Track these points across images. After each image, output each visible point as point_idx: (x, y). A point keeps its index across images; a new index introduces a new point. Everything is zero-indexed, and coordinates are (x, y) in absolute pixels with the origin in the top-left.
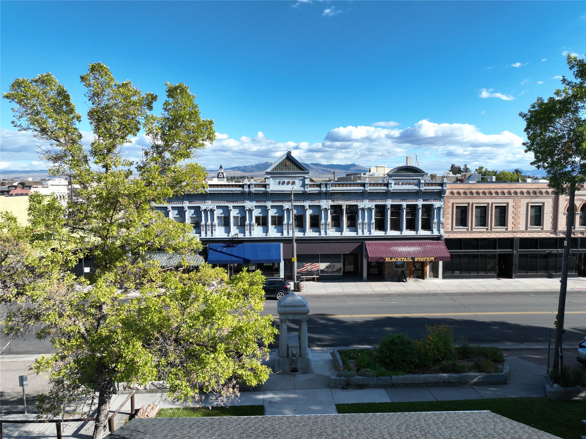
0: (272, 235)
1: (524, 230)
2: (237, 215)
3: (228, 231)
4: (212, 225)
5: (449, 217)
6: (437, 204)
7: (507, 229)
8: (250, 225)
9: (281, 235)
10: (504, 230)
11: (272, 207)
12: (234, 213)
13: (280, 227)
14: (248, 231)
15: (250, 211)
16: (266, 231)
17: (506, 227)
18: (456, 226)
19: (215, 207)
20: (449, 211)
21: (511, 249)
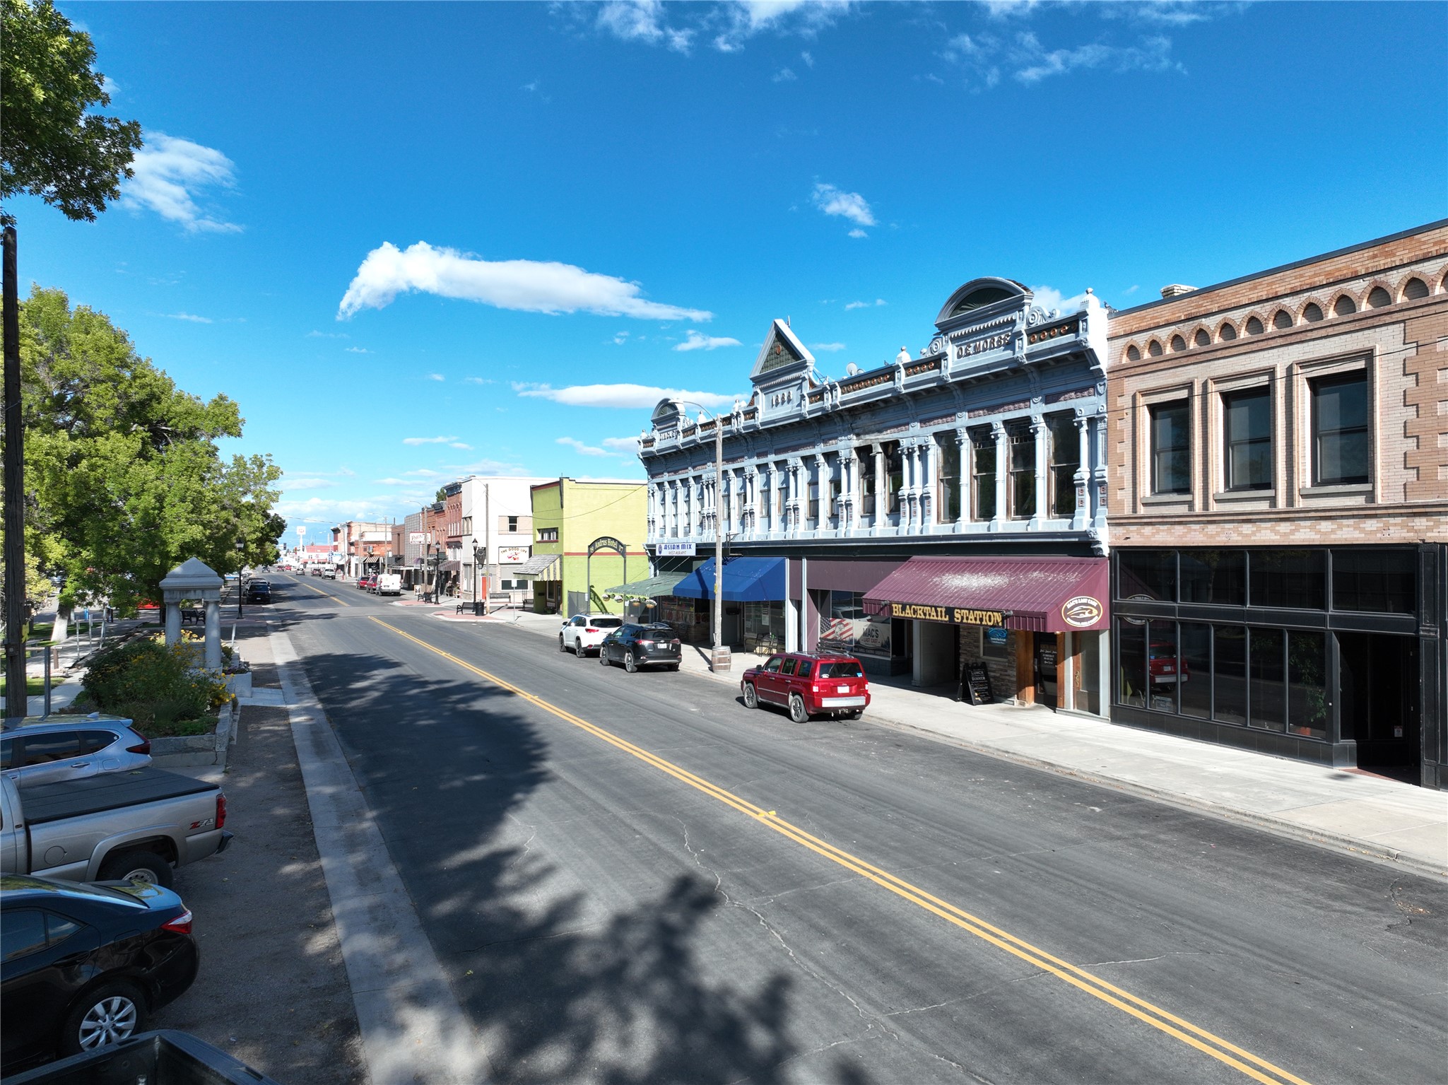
0: (774, 535)
4: (712, 516)
5: (1123, 456)
6: (1084, 406)
8: (750, 513)
10: (1360, 500)
11: (779, 465)
14: (748, 528)
15: (750, 478)
16: (770, 527)
17: (1370, 487)
18: (1154, 492)
20: (1122, 431)
21: (1408, 611)
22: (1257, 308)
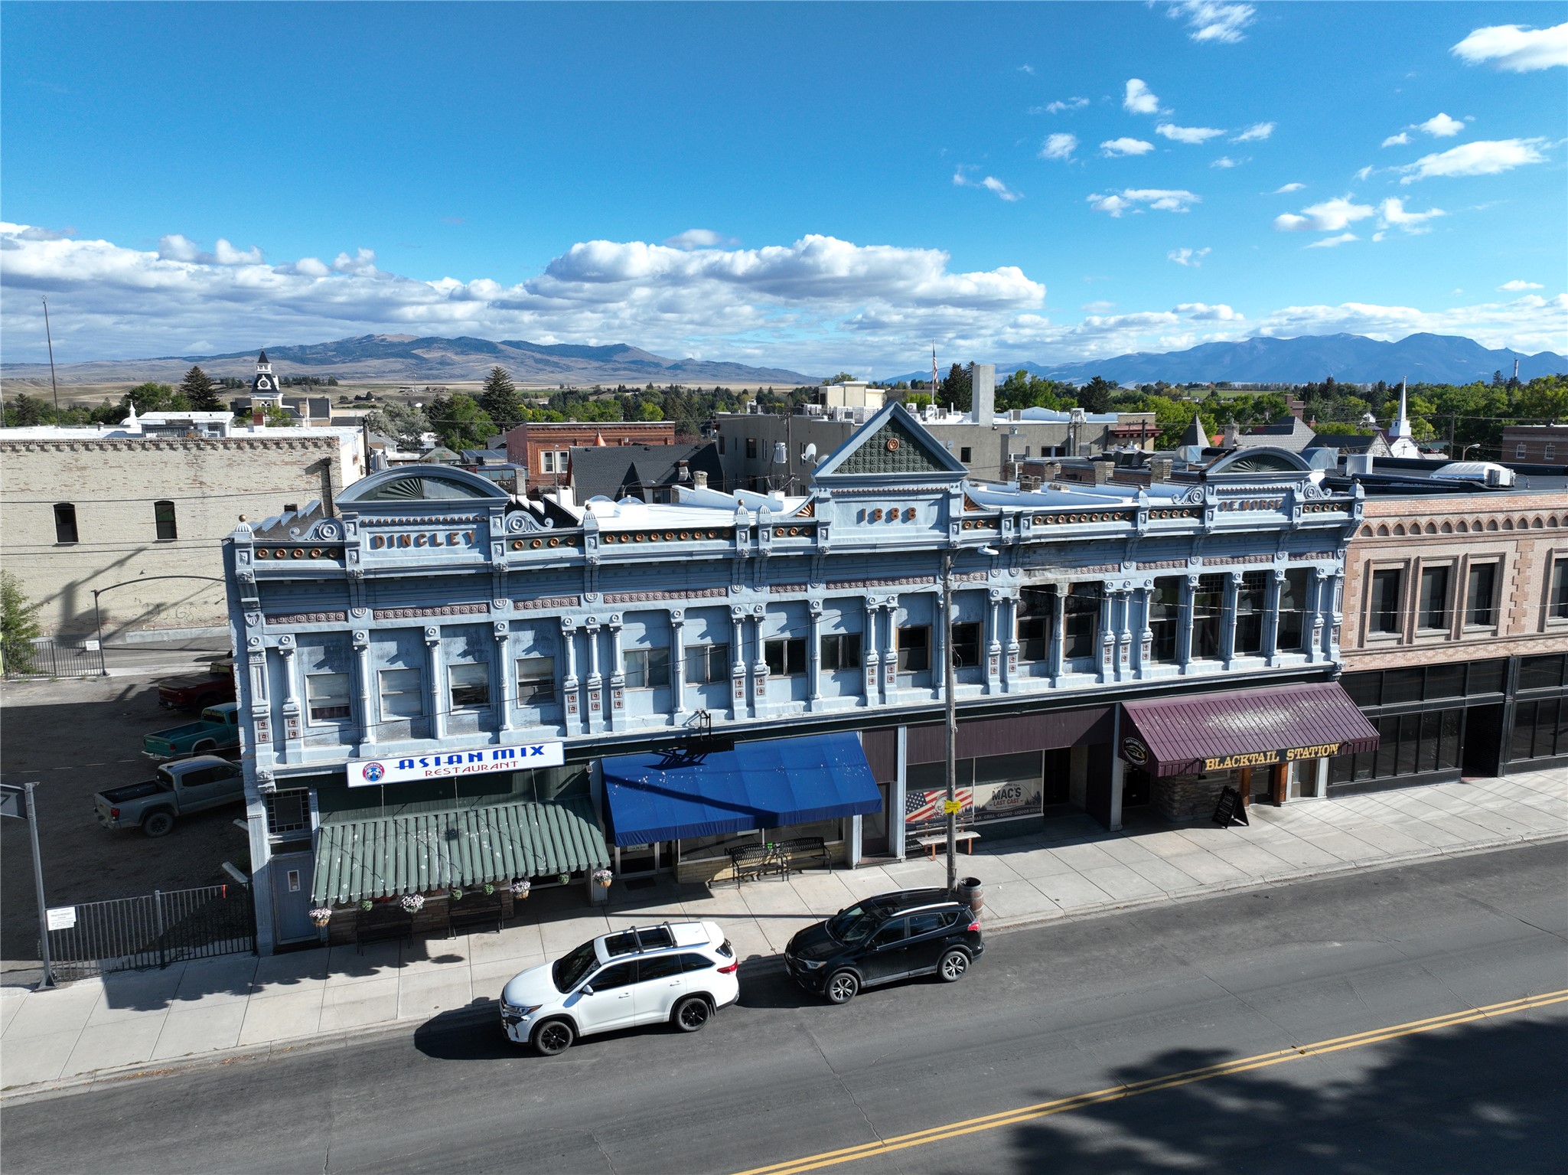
0: (829, 704)
1: (1535, 632)
2: (699, 642)
3: (668, 706)
4: (607, 686)
5: (1354, 606)
6: (1326, 566)
7: (1495, 633)
8: (751, 675)
9: (858, 704)
10: (1488, 635)
11: (829, 603)
12: (691, 634)
13: (851, 675)
14: (744, 700)
15: (752, 623)
16: (806, 694)
17: (1494, 628)
18: (1370, 631)
19: (620, 615)
20: (1355, 588)
21: (1501, 691)
22: (1450, 517)
